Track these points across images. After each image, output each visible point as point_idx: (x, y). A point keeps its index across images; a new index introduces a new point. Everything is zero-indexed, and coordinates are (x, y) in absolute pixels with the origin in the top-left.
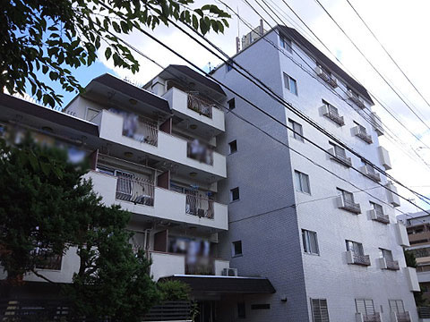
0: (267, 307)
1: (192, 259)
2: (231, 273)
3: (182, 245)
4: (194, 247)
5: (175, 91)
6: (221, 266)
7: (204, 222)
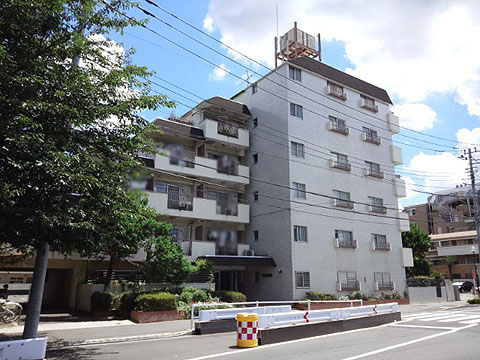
0: (271, 275)
1: (222, 244)
2: (249, 253)
3: (215, 234)
4: (223, 236)
5: (208, 121)
6: (242, 248)
7: (231, 219)
